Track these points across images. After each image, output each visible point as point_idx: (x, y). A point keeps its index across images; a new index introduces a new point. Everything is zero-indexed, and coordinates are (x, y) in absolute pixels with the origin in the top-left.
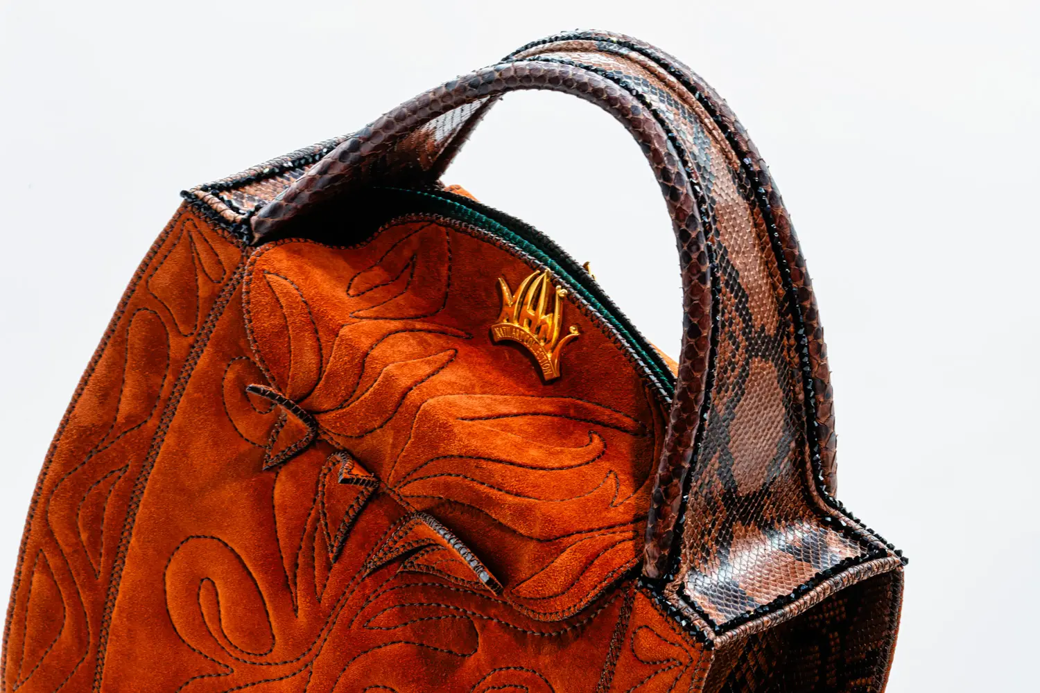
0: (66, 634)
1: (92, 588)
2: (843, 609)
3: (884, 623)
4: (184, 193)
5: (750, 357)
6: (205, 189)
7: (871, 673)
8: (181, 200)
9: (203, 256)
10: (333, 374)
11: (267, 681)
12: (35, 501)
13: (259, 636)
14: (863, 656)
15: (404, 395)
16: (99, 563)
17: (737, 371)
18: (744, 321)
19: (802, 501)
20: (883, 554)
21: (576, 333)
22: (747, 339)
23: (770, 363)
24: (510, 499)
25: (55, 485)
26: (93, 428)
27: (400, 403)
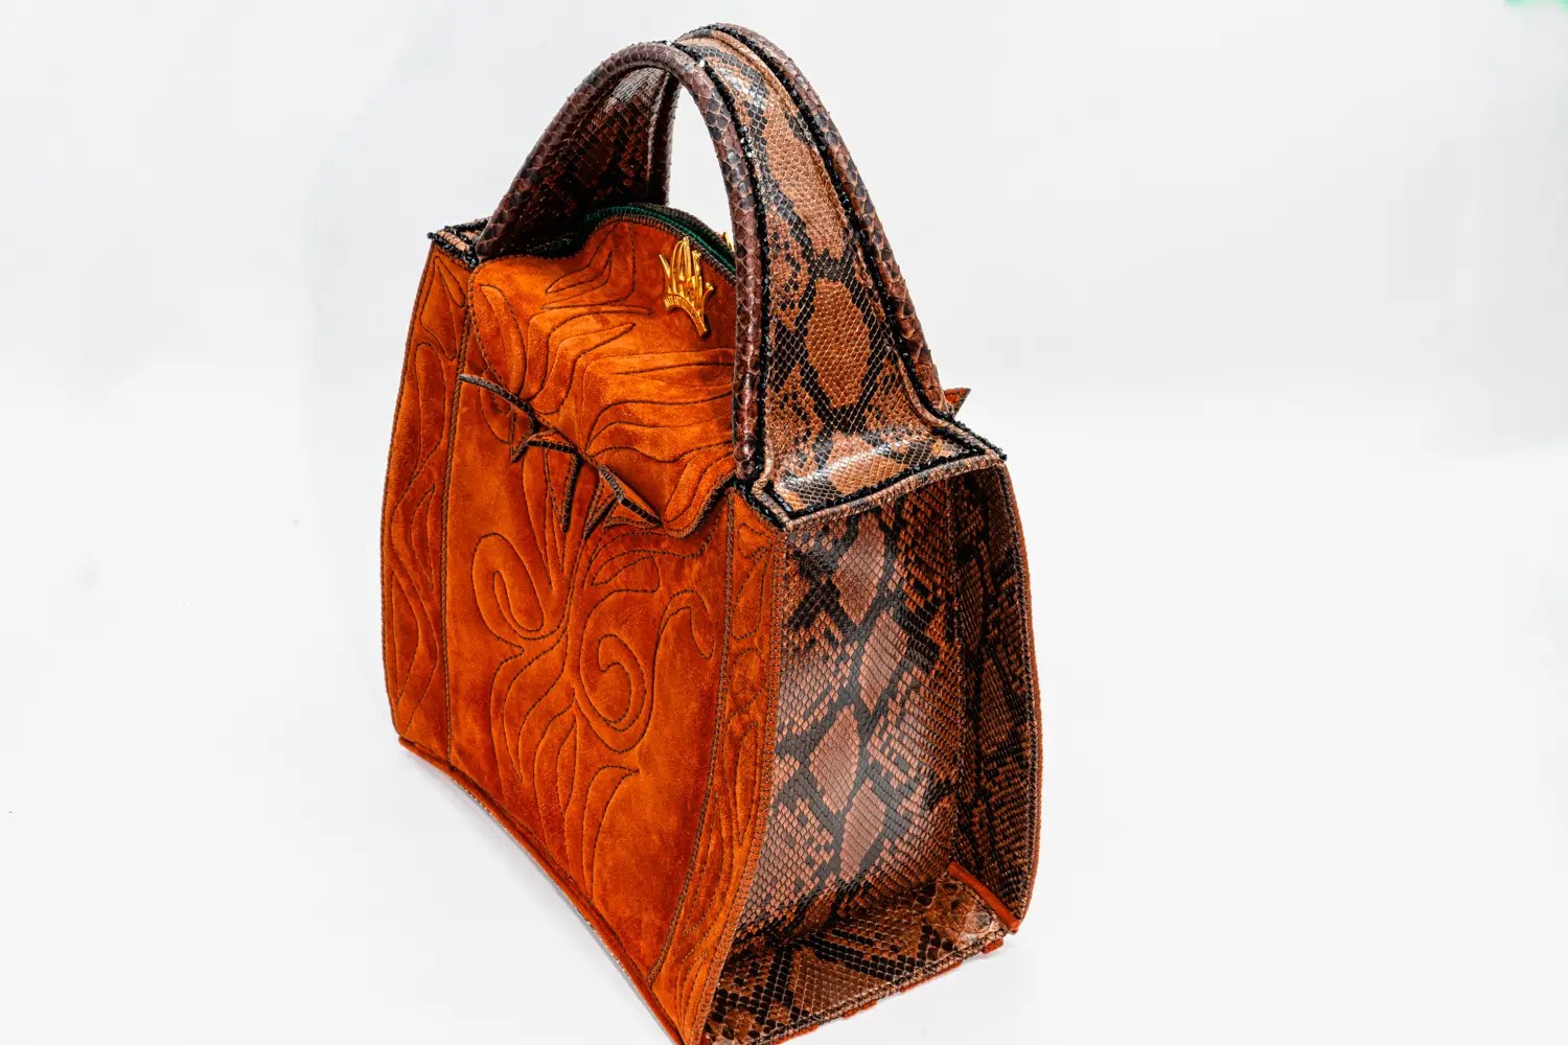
0: (421, 647)
1: (429, 599)
2: (980, 517)
3: (1007, 521)
4: (431, 235)
5: (814, 277)
6: (447, 229)
7: (1012, 573)
8: (430, 241)
9: (450, 285)
10: (532, 360)
11: (544, 652)
12: (383, 530)
13: (533, 613)
14: (1004, 557)
15: (575, 361)
16: (431, 576)
17: (801, 290)
18: (802, 244)
19: (910, 414)
20: (981, 452)
21: (711, 288)
22: (808, 261)
23: (840, 284)
24: (648, 431)
25: (392, 513)
26: (407, 456)
27: (573, 370)
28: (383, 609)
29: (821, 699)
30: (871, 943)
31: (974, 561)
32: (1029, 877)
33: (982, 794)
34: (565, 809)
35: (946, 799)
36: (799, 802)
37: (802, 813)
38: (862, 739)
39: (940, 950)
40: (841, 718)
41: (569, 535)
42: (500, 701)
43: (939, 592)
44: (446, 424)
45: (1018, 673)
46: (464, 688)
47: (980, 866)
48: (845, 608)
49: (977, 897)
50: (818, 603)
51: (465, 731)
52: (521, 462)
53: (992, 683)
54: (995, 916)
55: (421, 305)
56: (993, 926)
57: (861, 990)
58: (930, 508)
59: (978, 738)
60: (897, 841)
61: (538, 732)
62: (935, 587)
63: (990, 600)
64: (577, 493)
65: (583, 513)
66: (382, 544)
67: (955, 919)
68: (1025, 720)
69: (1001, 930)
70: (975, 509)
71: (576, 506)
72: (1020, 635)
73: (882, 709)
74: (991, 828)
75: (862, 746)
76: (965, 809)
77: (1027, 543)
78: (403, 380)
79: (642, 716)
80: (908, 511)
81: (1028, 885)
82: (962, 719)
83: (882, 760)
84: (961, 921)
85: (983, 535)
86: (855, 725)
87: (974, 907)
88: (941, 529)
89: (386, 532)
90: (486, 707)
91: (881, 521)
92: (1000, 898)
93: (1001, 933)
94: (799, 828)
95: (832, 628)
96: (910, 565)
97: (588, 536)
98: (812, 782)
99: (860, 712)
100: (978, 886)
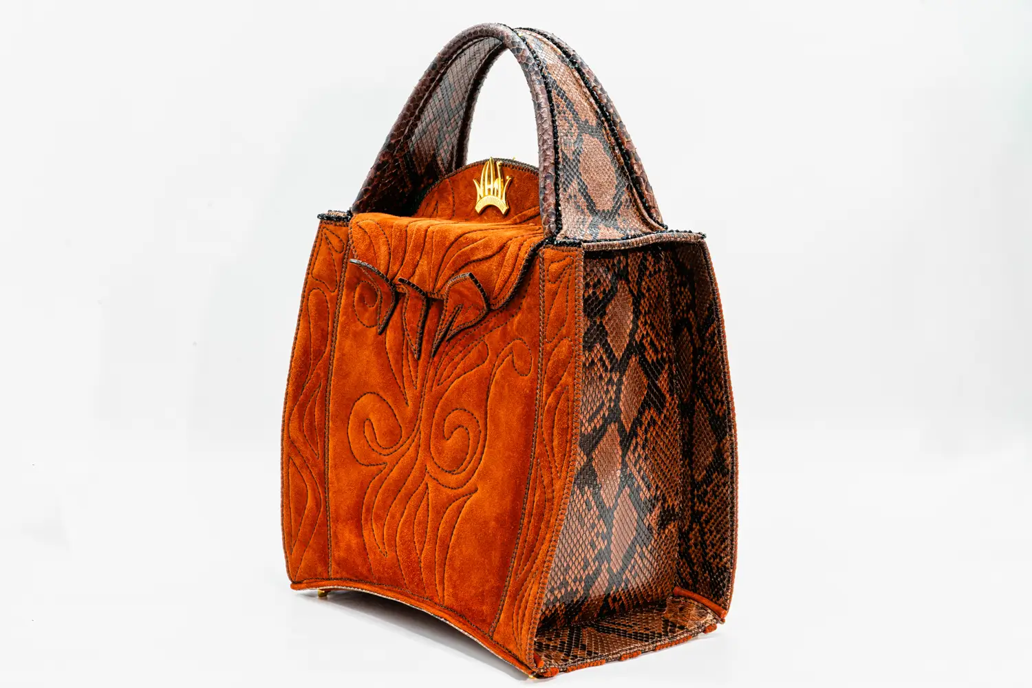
0: (310, 503)
1: (316, 465)
4: (319, 217)
8: (319, 221)
9: (333, 242)
10: (395, 249)
11: (402, 456)
13: (394, 432)
16: (317, 448)
17: (575, 137)
18: (573, 114)
21: (510, 179)
22: (577, 123)
23: (596, 139)
25: (291, 414)
26: (303, 369)
27: (425, 236)
28: (283, 487)
29: (598, 412)
30: (631, 627)
31: (685, 330)
32: (731, 571)
33: (696, 516)
34: (421, 554)
35: (673, 524)
36: (586, 488)
37: (588, 498)
38: (623, 450)
39: (677, 629)
40: (610, 430)
41: (421, 362)
42: (369, 510)
43: (665, 354)
44: (329, 336)
45: (719, 398)
46: (343, 512)
47: (695, 581)
48: (611, 345)
49: (696, 603)
50: (595, 336)
51: (342, 545)
52: (384, 333)
53: (701, 417)
54: (709, 611)
55: (312, 264)
56: (710, 617)
57: (630, 645)
58: (657, 290)
59: (692, 471)
60: (644, 549)
61: (398, 515)
62: (663, 350)
63: (697, 352)
64: (426, 328)
65: (430, 342)
66: (282, 440)
67: (683, 615)
68: (726, 432)
69: (715, 618)
70: (685, 289)
71: (425, 338)
72: (720, 366)
73: (634, 434)
74: (703, 543)
75: (624, 456)
76: (684, 536)
77: (722, 297)
78: (299, 320)
79: (479, 448)
80: (644, 288)
81: (730, 579)
82: (681, 460)
83: (636, 474)
84: (687, 616)
85: (691, 306)
86: (619, 439)
87: (694, 608)
88: (664, 309)
89: (285, 431)
90: (359, 520)
91: (630, 288)
92: (712, 600)
93: (715, 620)
94: (587, 511)
95: (604, 357)
96: (647, 326)
97: (434, 356)
98: (594, 474)
99: (621, 429)
100: (695, 596)
